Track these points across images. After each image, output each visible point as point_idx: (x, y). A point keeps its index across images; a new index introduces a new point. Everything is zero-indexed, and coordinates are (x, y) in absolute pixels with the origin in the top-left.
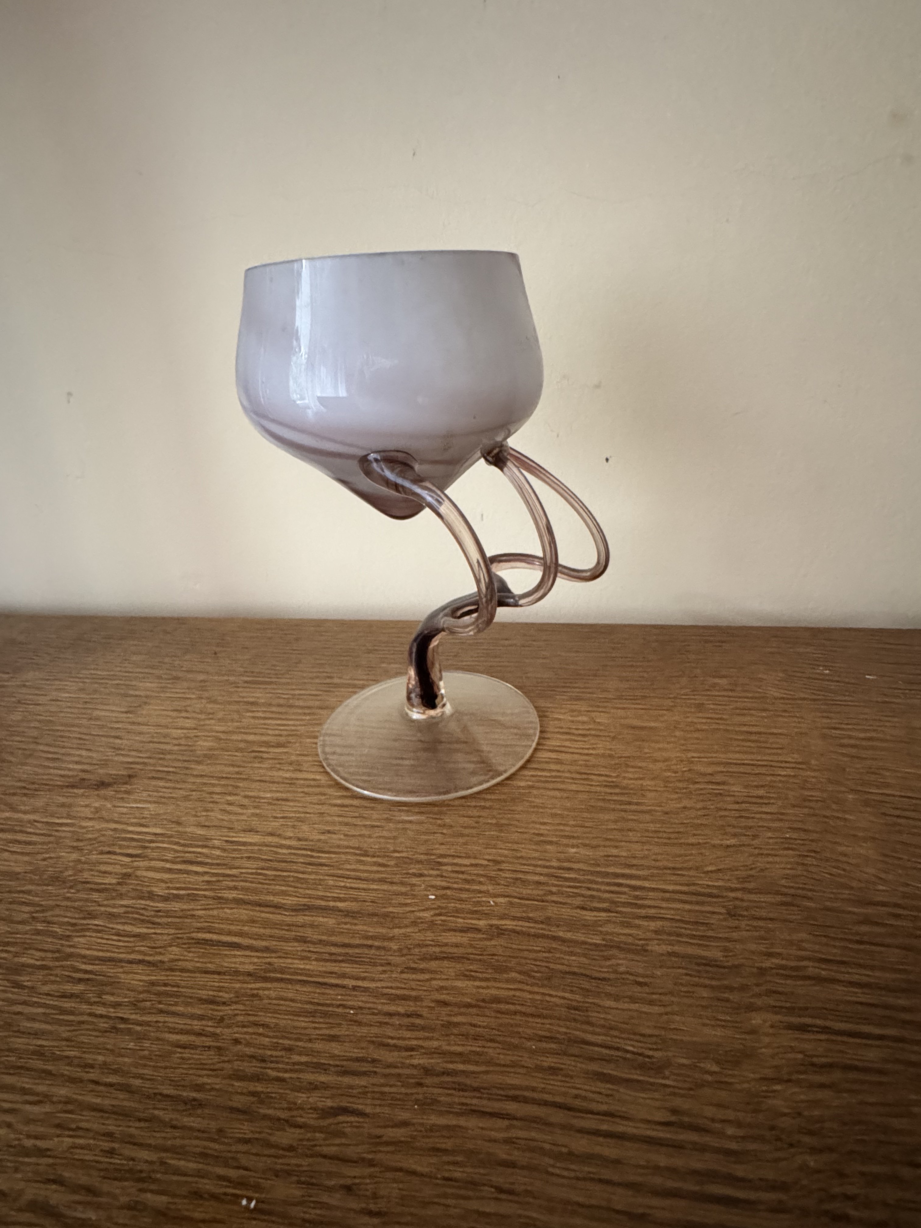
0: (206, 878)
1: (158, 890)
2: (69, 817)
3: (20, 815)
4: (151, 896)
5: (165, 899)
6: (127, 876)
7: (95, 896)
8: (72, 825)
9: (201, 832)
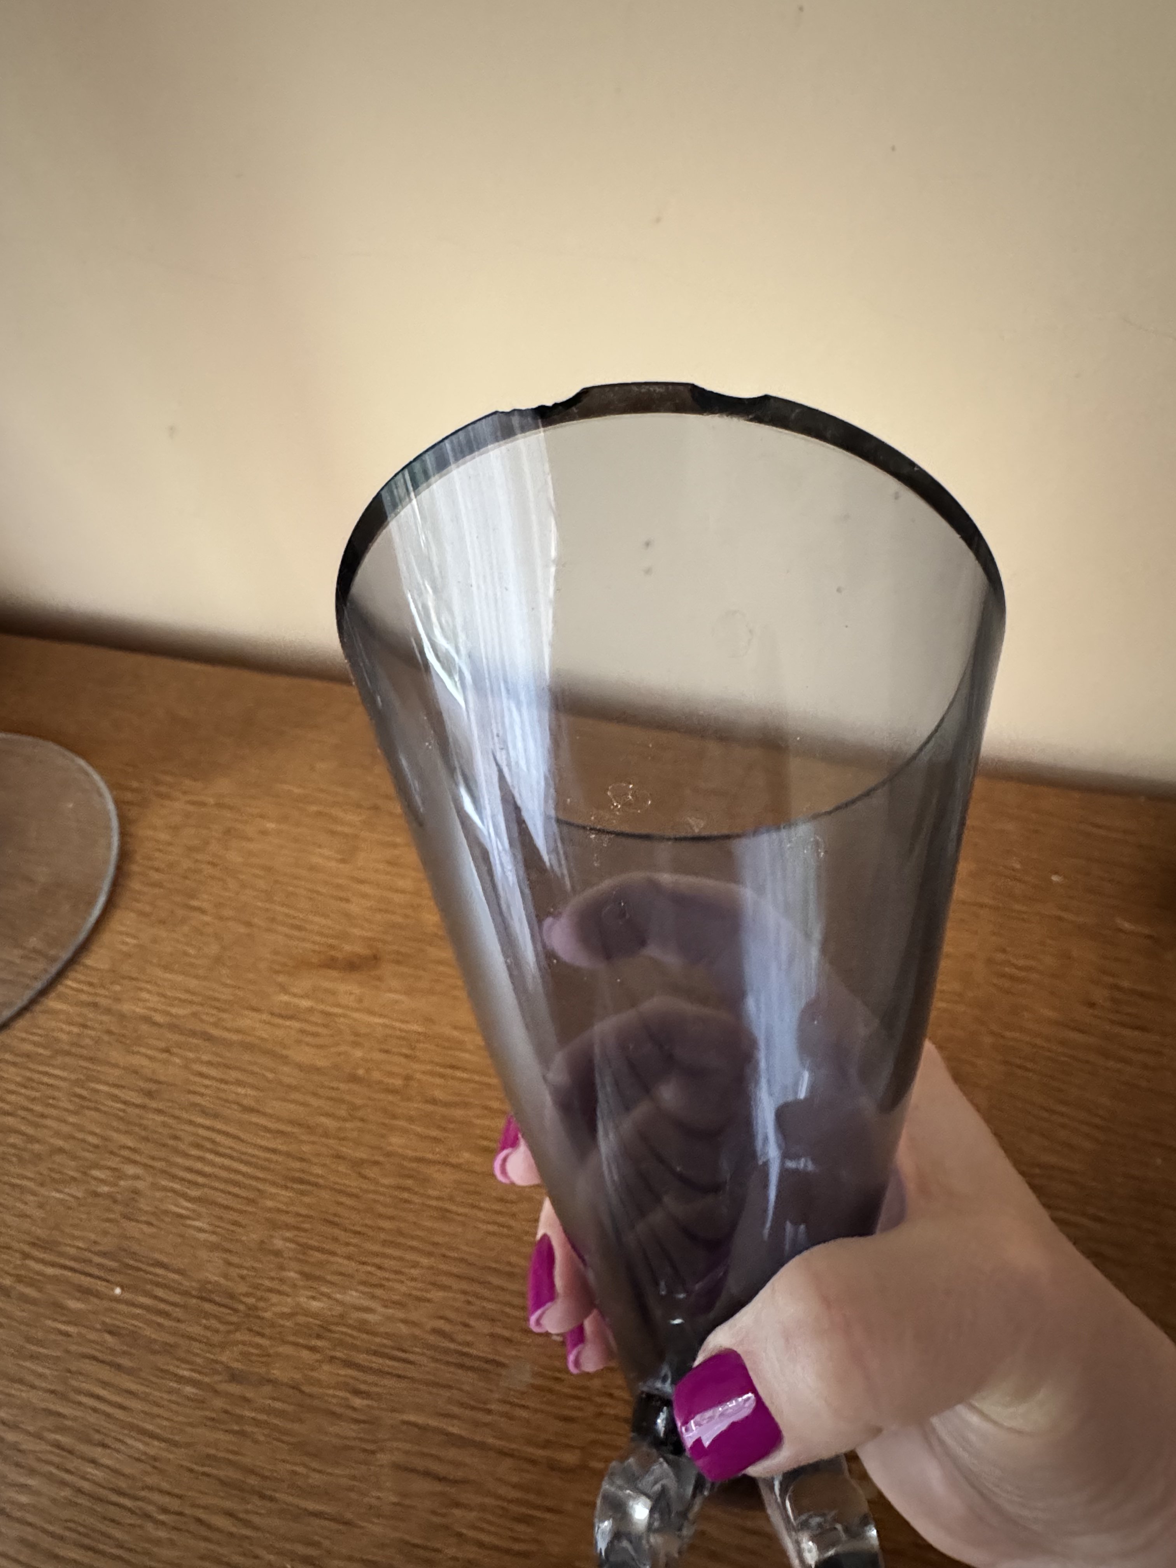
0: (472, 1085)
1: (438, 1094)
2: (339, 1005)
3: (296, 1001)
4: (434, 1101)
5: (447, 1105)
6: (408, 1078)
7: (390, 1098)
8: (344, 1016)
9: (456, 1033)
